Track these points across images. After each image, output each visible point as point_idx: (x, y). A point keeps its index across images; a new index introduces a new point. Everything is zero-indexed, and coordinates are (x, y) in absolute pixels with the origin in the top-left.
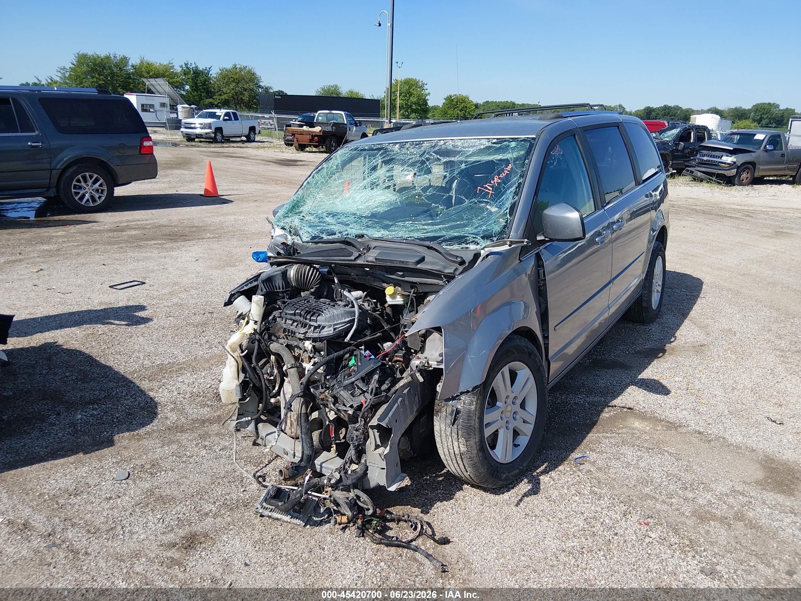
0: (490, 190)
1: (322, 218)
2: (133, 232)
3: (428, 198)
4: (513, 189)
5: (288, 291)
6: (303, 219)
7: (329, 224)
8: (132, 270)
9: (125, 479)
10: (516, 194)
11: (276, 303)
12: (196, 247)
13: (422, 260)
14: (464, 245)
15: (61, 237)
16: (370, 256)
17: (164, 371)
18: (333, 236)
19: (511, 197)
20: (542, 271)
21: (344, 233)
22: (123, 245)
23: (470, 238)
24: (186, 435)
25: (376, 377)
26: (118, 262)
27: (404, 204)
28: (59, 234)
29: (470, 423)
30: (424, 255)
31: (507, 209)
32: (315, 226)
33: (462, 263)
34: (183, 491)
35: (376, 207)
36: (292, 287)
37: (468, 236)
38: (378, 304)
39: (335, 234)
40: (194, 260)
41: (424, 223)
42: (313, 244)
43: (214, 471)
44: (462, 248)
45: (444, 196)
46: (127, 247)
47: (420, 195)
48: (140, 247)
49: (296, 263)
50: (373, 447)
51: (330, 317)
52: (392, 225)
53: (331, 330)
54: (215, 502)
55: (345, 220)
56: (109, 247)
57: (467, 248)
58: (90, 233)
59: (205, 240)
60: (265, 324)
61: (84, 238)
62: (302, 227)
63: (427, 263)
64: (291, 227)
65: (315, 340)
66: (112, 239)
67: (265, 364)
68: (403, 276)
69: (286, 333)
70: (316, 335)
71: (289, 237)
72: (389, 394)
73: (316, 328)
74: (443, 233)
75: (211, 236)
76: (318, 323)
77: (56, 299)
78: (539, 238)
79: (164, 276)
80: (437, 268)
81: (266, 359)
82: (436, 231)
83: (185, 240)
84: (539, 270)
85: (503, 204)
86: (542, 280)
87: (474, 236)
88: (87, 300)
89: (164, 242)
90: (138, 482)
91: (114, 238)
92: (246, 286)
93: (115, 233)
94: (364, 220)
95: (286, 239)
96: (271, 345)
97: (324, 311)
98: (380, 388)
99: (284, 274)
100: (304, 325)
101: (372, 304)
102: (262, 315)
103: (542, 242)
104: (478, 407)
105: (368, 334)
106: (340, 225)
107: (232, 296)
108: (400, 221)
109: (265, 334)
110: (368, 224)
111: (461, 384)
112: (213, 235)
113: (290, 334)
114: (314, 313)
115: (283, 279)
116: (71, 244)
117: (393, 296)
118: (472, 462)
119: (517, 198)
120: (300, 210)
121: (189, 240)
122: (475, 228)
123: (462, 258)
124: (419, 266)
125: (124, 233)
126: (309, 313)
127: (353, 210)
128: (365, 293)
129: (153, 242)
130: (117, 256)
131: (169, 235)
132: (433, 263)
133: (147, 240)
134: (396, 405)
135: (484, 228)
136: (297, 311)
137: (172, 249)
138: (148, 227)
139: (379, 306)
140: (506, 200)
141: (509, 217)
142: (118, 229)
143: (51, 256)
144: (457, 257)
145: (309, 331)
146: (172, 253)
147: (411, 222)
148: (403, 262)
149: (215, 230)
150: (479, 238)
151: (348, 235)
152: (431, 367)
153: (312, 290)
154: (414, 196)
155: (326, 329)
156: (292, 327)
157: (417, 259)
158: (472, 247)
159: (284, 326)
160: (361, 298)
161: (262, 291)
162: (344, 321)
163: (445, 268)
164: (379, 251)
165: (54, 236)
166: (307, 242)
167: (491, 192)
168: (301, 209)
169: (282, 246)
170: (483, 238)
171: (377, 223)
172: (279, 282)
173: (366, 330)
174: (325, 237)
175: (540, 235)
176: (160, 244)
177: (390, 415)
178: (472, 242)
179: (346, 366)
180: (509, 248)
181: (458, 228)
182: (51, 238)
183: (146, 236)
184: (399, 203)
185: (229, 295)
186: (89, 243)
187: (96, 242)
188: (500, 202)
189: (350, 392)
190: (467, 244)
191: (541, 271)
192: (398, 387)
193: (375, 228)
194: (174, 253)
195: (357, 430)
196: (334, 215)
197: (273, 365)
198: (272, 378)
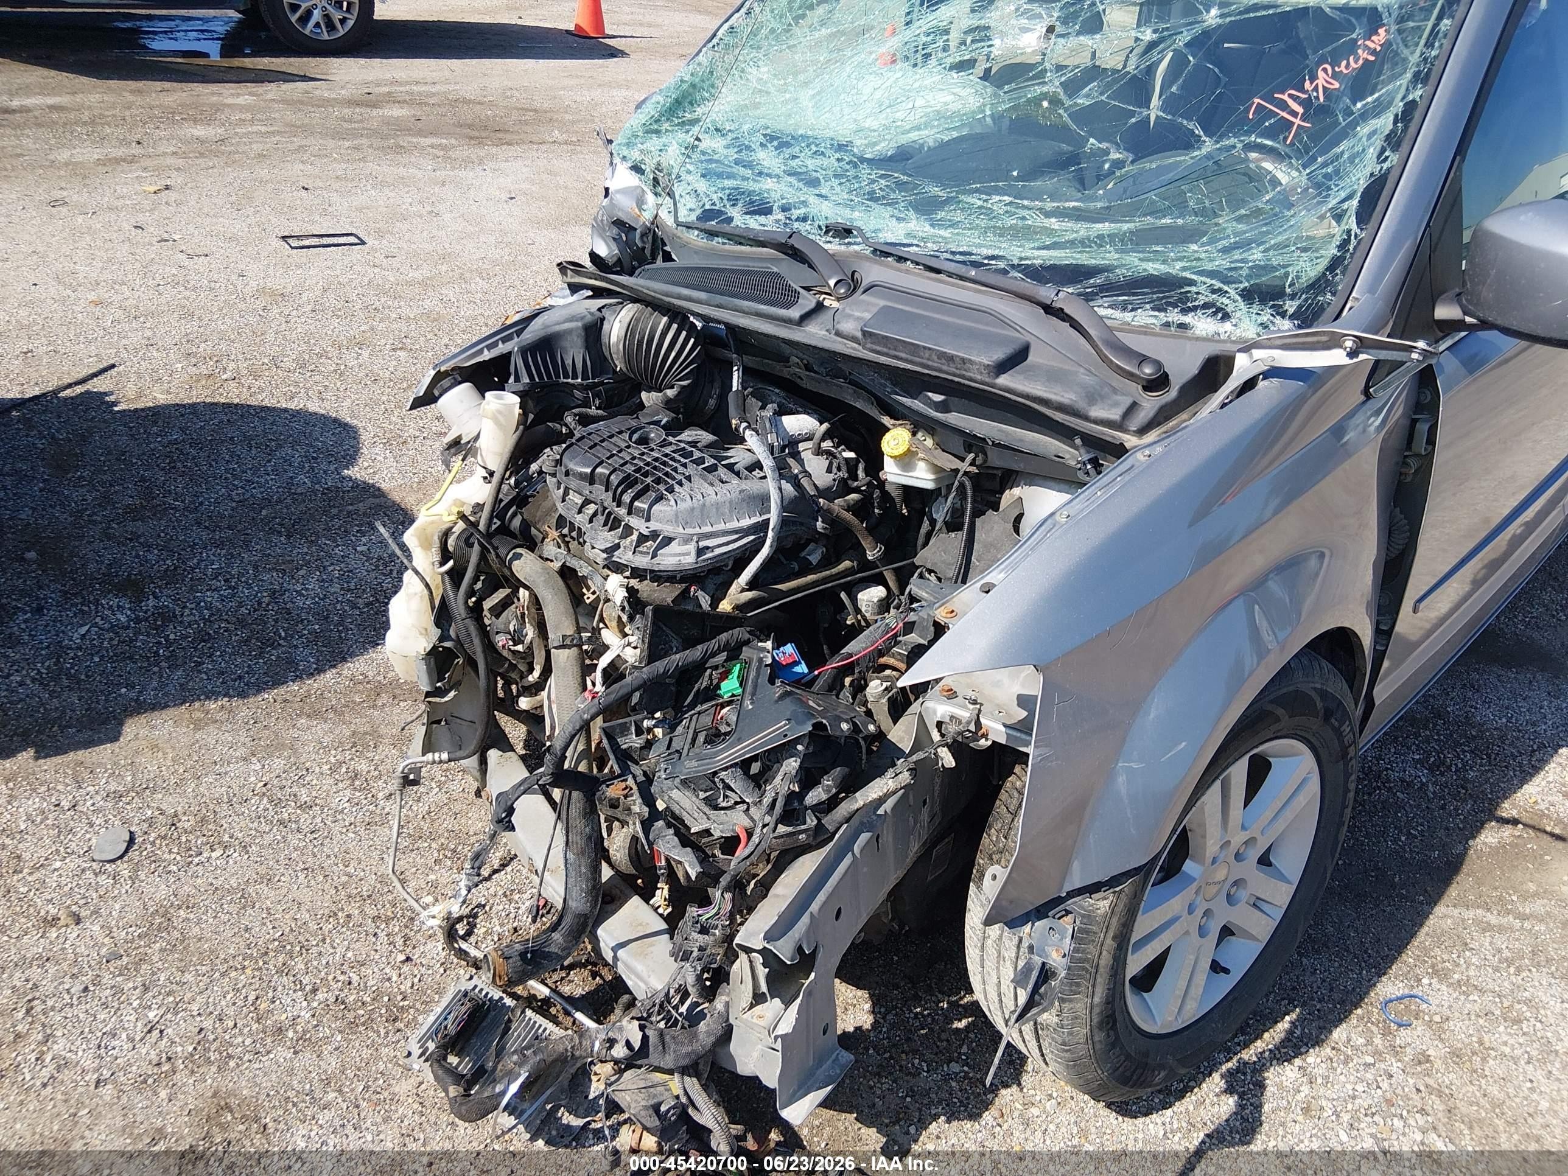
0: (1294, 114)
1: (748, 148)
2: (396, 112)
3: (1081, 116)
4: (1385, 123)
5: (602, 383)
6: (694, 147)
7: (760, 174)
8: (360, 210)
9: (113, 861)
10: (1393, 141)
11: (560, 419)
12: (520, 162)
13: (1018, 357)
14: (1174, 316)
15: (243, 108)
16: (850, 316)
17: (334, 511)
18: (762, 219)
19: (1372, 152)
20: (1426, 427)
21: (796, 213)
22: (365, 141)
23: (1202, 289)
24: (320, 729)
25: (792, 765)
26: (336, 185)
27: (1006, 123)
28: (240, 100)
29: (1083, 951)
30: (1028, 338)
31: (1349, 197)
32: (720, 176)
33: (1159, 382)
34: (247, 930)
35: (918, 128)
36: (615, 372)
37: (1192, 283)
38: (861, 466)
39: (767, 211)
40: (506, 196)
41: (1050, 205)
42: (702, 235)
43: (351, 870)
44: (1167, 325)
45: (1132, 114)
46: (371, 146)
47: (1055, 101)
48: (398, 149)
49: (635, 301)
50: (747, 997)
51: (693, 509)
52: (948, 201)
53: (688, 554)
54: (314, 991)
55: (811, 164)
56: (331, 143)
57: (1183, 326)
58: (307, 104)
59: (544, 147)
60: (517, 483)
61: (289, 115)
62: (684, 175)
63: (1035, 373)
64: (658, 167)
65: (638, 573)
66: (345, 125)
67: (505, 604)
68: (943, 407)
69: (566, 531)
70: (642, 561)
71: (650, 198)
72: (829, 822)
73: (642, 539)
74: (1108, 256)
75: (561, 138)
76: (654, 525)
77: (167, 269)
78: (1444, 312)
79: (425, 234)
80: (1066, 397)
81: (508, 591)
82: (1084, 243)
83: (501, 143)
84: (1414, 422)
85: (1337, 172)
86: (1418, 455)
87: (1218, 285)
88: (234, 277)
89: (453, 141)
90: (142, 875)
91: (350, 121)
92: (490, 347)
93: (357, 110)
94: (865, 172)
95: (640, 202)
96: (516, 563)
97: (677, 488)
98: (800, 796)
99: (593, 331)
100: (613, 523)
101: (839, 469)
102: (506, 455)
103: (1449, 327)
104: (1121, 906)
105: (814, 559)
106: (792, 179)
107: (439, 377)
108: (977, 191)
109: (514, 515)
110: (875, 186)
111: (1076, 865)
112: (565, 137)
113: (574, 534)
114: (647, 489)
115: (587, 348)
116: (255, 129)
117: (906, 460)
118: (1067, 1055)
119: (1394, 158)
120: (695, 116)
121: (509, 144)
122: (1225, 250)
123: (1158, 365)
124: (1003, 380)
125: (374, 112)
126: (630, 486)
127: (842, 131)
128: (826, 426)
129: (429, 141)
130: (340, 168)
131: (469, 126)
132: (1054, 376)
133: (421, 133)
134: (847, 861)
135: (1256, 255)
136: (599, 470)
137: (467, 163)
138: (432, 101)
139: (861, 474)
140: (1351, 159)
141: (1354, 227)
142: (369, 101)
143: (202, 155)
144: (1143, 359)
145: (623, 543)
146: (462, 174)
147: (1007, 199)
148: (951, 359)
149: (573, 122)
150: (1232, 292)
151: (804, 219)
152: (985, 736)
153: (671, 393)
154: (1037, 101)
155: (674, 547)
156: (579, 517)
157: (999, 354)
158: (1203, 325)
159: (561, 509)
160: (809, 438)
161: (517, 380)
162: (734, 525)
163: (1092, 398)
164: (882, 303)
165: (229, 106)
166: (689, 227)
167: (1297, 121)
168: (699, 111)
169: (615, 230)
170: (1248, 295)
171: (900, 186)
172: (574, 354)
173: (812, 546)
174: (740, 219)
175: (1450, 301)
176: (444, 148)
177: (815, 907)
178: (1206, 306)
179: (711, 693)
180: (1347, 361)
181: (1164, 244)
182: (218, 108)
183: (420, 125)
184: (988, 119)
185: (433, 373)
186: (293, 129)
187: (306, 130)
188: (1325, 165)
189: (702, 795)
190: (1185, 311)
191: (1423, 428)
192: (861, 803)
193: (893, 204)
194: (467, 175)
195: (704, 931)
196: (779, 141)
197: (523, 615)
198: (520, 648)
